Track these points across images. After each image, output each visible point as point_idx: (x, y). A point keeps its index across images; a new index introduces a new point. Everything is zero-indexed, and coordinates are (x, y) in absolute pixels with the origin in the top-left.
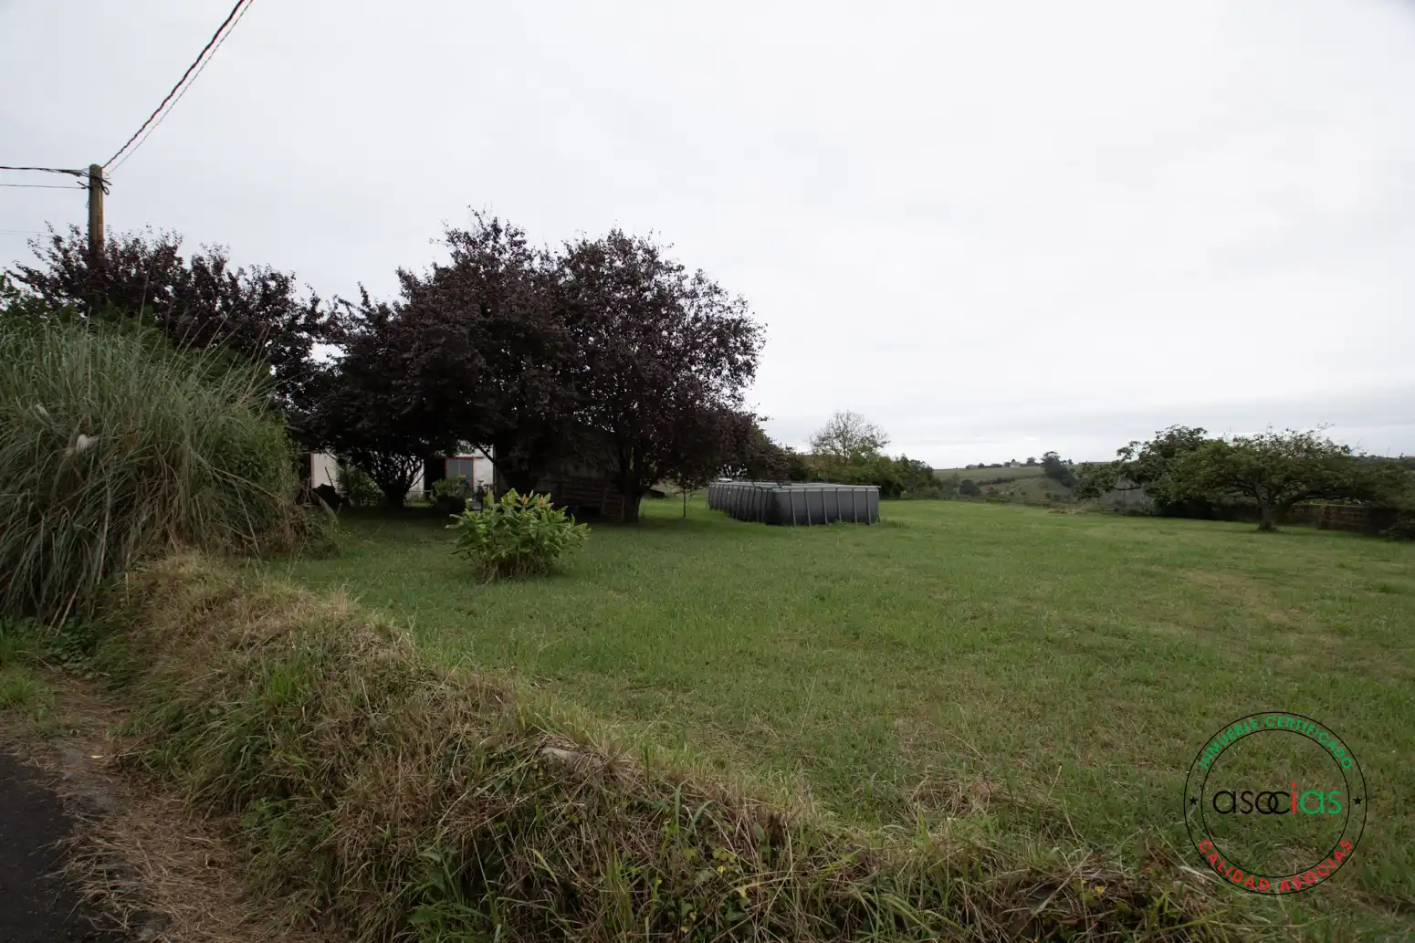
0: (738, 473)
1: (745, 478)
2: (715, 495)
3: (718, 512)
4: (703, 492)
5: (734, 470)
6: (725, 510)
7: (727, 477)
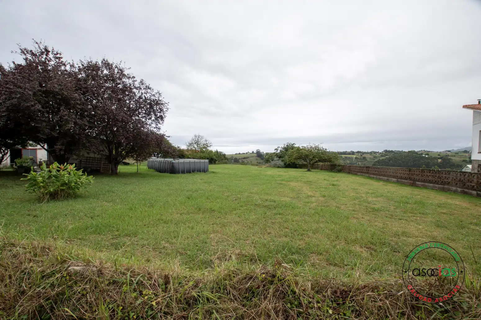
0: (160, 156)
1: (162, 157)
2: (150, 164)
3: (151, 170)
4: (146, 162)
5: (158, 154)
6: (154, 169)
7: (155, 157)
